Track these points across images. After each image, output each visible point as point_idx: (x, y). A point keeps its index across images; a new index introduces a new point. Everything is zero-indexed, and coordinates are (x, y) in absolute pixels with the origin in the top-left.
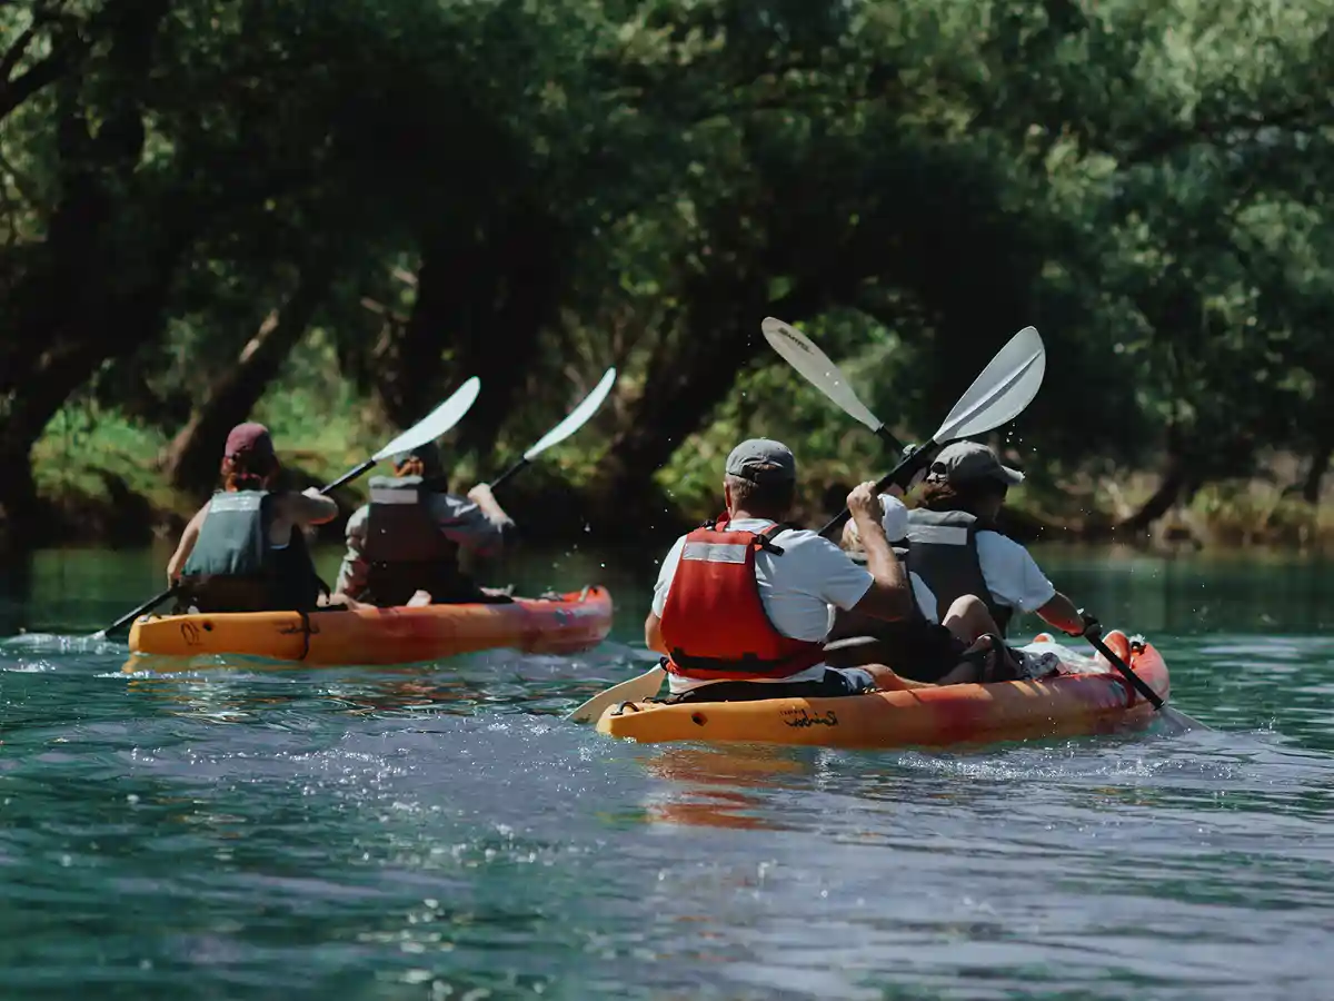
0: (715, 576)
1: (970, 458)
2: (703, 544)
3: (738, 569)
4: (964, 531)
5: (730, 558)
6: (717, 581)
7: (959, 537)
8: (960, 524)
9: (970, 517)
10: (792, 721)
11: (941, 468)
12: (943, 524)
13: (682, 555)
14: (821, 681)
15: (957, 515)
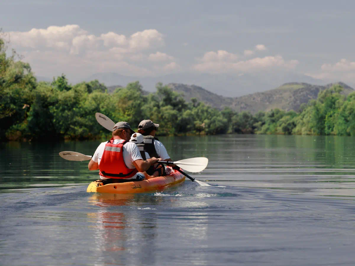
0: (113, 155)
1: (147, 123)
2: (110, 147)
3: (118, 153)
4: (151, 140)
5: (117, 150)
6: (114, 156)
7: (150, 141)
8: (150, 138)
9: (152, 137)
10: (133, 187)
11: (141, 127)
12: (146, 138)
13: (105, 149)
14: (136, 178)
15: (150, 136)
